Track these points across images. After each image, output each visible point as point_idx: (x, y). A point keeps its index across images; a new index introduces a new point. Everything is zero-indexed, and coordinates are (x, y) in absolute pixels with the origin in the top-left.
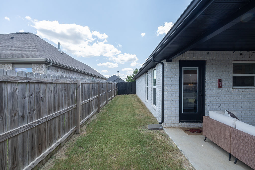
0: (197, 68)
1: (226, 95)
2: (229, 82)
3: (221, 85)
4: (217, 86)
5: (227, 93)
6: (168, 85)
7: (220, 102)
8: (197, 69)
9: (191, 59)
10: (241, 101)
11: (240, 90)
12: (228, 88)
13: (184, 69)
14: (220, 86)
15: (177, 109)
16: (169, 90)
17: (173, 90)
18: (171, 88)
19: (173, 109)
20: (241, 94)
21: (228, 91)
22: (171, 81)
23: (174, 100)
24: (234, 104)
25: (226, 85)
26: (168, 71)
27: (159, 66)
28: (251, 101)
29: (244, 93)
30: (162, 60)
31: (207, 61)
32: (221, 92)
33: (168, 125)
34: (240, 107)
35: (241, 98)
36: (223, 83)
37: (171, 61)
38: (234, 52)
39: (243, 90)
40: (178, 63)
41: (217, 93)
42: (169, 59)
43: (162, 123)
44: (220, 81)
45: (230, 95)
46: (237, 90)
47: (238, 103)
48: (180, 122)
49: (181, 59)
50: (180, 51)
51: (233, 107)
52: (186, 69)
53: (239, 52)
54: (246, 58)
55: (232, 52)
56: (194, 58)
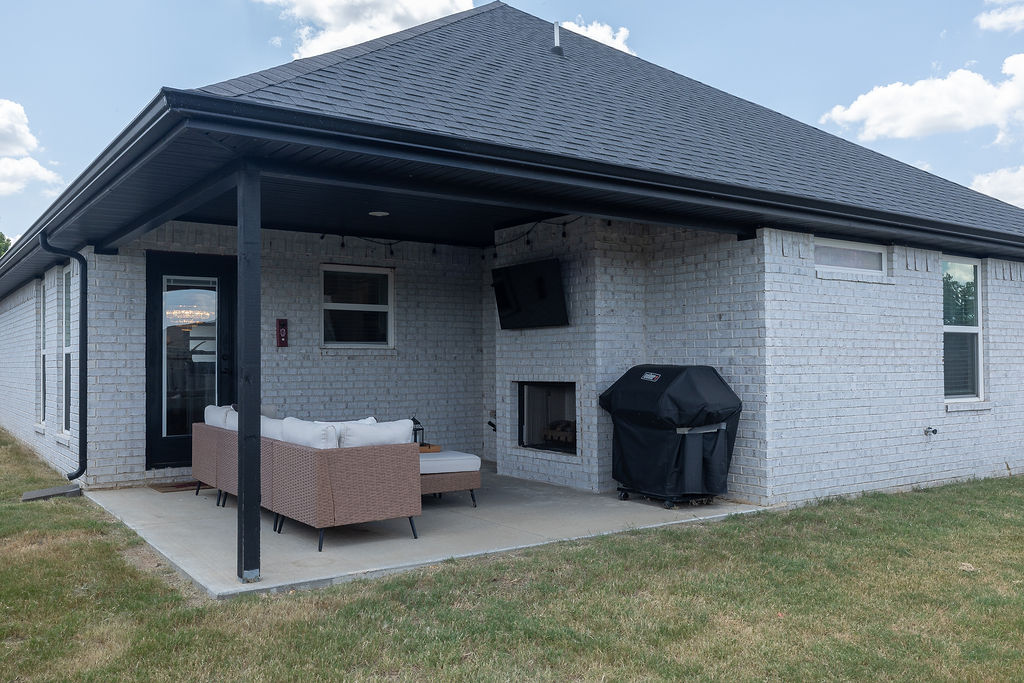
0: (216, 279)
1: (303, 371)
2: (309, 330)
3: (286, 337)
4: (275, 342)
5: (307, 363)
6: (102, 336)
7: (285, 393)
8: (214, 283)
9: (189, 249)
10: (346, 386)
11: (342, 353)
12: (308, 348)
13: (169, 281)
14: (283, 342)
15: (136, 420)
16: (107, 355)
17: (123, 356)
18: (116, 348)
19: (124, 421)
20: (344, 365)
21: (306, 357)
22: (113, 322)
23: (126, 389)
24: (324, 395)
25: (301, 336)
26: (102, 288)
27: (75, 266)
28: (372, 386)
29: (353, 363)
30: (81, 246)
32: (286, 359)
33: (102, 480)
34: (344, 406)
35: (346, 378)
36: (292, 335)
37: (114, 252)
38: (322, 238)
39: (350, 353)
40: (143, 261)
41: (274, 365)
42: (104, 245)
43: (77, 475)
44: (282, 324)
45: (315, 370)
46: (331, 353)
47: (338, 392)
48: (148, 467)
49: (153, 248)
50: (150, 215)
51: (322, 407)
52: (175, 281)
53: (337, 238)
54: (358, 257)
55: (317, 236)
56: (199, 248)
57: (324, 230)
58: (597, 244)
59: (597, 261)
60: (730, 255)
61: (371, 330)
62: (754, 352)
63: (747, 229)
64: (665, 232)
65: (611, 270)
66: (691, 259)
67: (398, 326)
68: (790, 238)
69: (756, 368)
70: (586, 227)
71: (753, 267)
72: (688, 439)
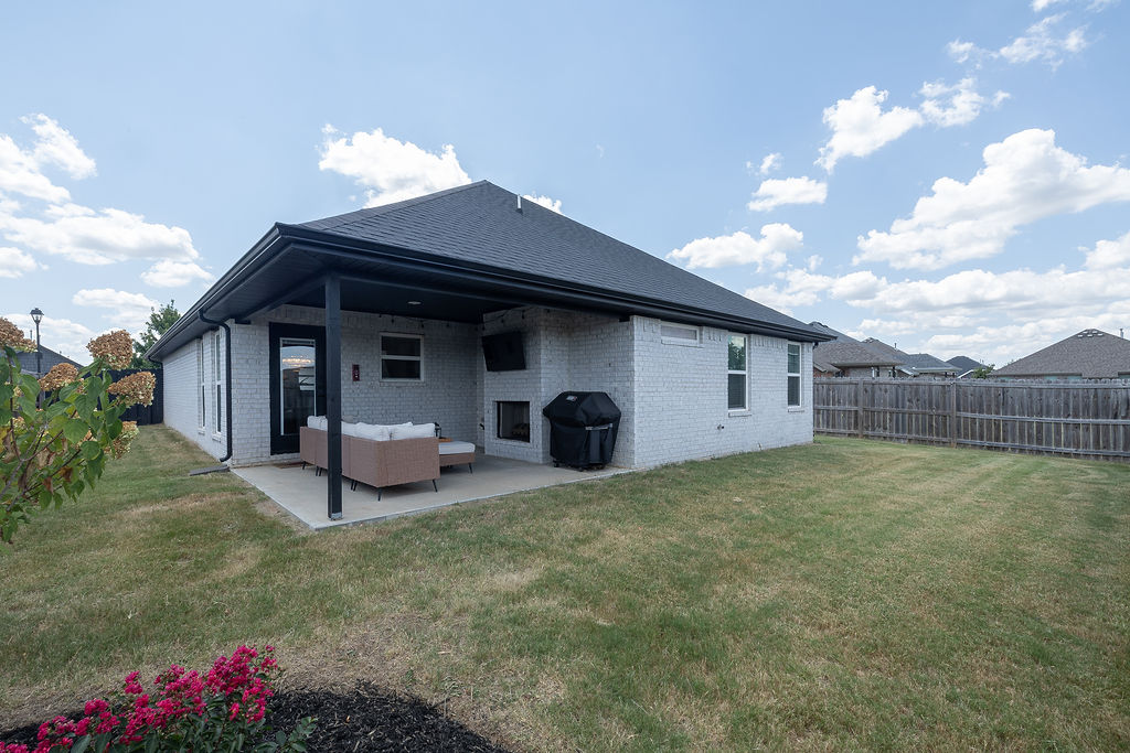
0: (313, 340)
1: (368, 395)
2: (373, 371)
3: (358, 375)
4: (351, 378)
5: (370, 391)
7: (358, 408)
8: (313, 342)
9: (297, 322)
10: (395, 404)
11: (393, 384)
12: (372, 381)
13: (284, 341)
14: (356, 379)
16: (244, 386)
17: (255, 386)
18: (250, 381)
19: (256, 426)
20: (394, 391)
21: (371, 387)
22: (248, 366)
23: (257, 406)
25: (368, 375)
26: (241, 345)
27: (222, 331)
28: (411, 404)
29: (399, 391)
30: (226, 319)
32: (358, 388)
33: (242, 462)
34: (393, 416)
35: (395, 399)
36: (362, 374)
37: (248, 323)
38: (380, 316)
39: (398, 384)
40: (268, 329)
41: (351, 391)
42: (241, 318)
43: (226, 459)
44: (356, 368)
45: (376, 395)
47: (390, 408)
48: (273, 453)
49: (274, 321)
50: (271, 300)
52: (288, 341)
53: (389, 317)
54: (401, 329)
55: (377, 315)
56: (303, 321)
57: (381, 312)
58: (542, 323)
59: (542, 332)
60: (616, 330)
61: (411, 371)
62: (628, 384)
63: (625, 316)
64: (579, 317)
65: (550, 338)
66: (594, 332)
67: (426, 369)
68: (647, 321)
69: (629, 393)
70: (537, 314)
71: (628, 337)
72: (592, 435)
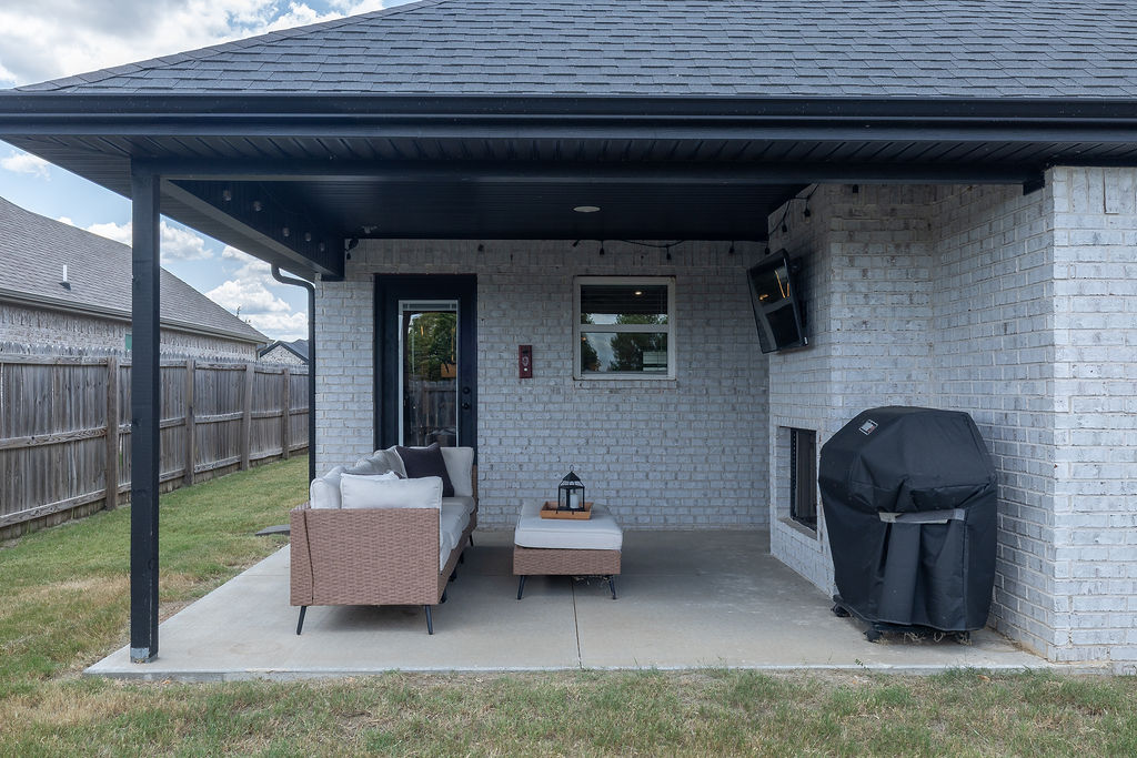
0: (456, 302)
1: (551, 407)
2: (559, 358)
3: (530, 367)
4: (517, 373)
5: (556, 398)
6: (330, 368)
7: (529, 433)
8: (454, 306)
9: (419, 270)
10: (607, 426)
11: (601, 385)
12: (558, 380)
13: (405, 306)
14: (526, 373)
16: (334, 389)
17: (351, 389)
18: (344, 380)
20: (605, 399)
21: (556, 390)
22: (340, 353)
23: (352, 424)
24: (579, 437)
25: (549, 367)
26: (329, 317)
28: (642, 426)
29: (617, 398)
31: (480, 278)
32: (530, 393)
34: (604, 450)
35: (607, 416)
36: (538, 364)
37: (341, 277)
38: (575, 245)
39: (612, 385)
40: (371, 287)
41: (516, 399)
42: (332, 271)
44: (526, 351)
45: (567, 407)
46: (586, 385)
47: (597, 433)
49: (382, 272)
51: (576, 452)
52: (412, 306)
53: (594, 244)
55: (569, 243)
56: (428, 267)
57: (578, 235)
59: (835, 248)
61: (632, 354)
65: (864, 262)
67: (679, 351)
69: (1042, 414)
72: (895, 532)
